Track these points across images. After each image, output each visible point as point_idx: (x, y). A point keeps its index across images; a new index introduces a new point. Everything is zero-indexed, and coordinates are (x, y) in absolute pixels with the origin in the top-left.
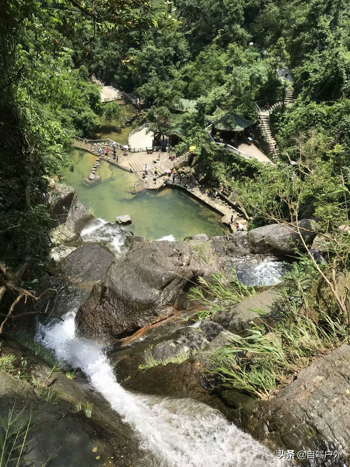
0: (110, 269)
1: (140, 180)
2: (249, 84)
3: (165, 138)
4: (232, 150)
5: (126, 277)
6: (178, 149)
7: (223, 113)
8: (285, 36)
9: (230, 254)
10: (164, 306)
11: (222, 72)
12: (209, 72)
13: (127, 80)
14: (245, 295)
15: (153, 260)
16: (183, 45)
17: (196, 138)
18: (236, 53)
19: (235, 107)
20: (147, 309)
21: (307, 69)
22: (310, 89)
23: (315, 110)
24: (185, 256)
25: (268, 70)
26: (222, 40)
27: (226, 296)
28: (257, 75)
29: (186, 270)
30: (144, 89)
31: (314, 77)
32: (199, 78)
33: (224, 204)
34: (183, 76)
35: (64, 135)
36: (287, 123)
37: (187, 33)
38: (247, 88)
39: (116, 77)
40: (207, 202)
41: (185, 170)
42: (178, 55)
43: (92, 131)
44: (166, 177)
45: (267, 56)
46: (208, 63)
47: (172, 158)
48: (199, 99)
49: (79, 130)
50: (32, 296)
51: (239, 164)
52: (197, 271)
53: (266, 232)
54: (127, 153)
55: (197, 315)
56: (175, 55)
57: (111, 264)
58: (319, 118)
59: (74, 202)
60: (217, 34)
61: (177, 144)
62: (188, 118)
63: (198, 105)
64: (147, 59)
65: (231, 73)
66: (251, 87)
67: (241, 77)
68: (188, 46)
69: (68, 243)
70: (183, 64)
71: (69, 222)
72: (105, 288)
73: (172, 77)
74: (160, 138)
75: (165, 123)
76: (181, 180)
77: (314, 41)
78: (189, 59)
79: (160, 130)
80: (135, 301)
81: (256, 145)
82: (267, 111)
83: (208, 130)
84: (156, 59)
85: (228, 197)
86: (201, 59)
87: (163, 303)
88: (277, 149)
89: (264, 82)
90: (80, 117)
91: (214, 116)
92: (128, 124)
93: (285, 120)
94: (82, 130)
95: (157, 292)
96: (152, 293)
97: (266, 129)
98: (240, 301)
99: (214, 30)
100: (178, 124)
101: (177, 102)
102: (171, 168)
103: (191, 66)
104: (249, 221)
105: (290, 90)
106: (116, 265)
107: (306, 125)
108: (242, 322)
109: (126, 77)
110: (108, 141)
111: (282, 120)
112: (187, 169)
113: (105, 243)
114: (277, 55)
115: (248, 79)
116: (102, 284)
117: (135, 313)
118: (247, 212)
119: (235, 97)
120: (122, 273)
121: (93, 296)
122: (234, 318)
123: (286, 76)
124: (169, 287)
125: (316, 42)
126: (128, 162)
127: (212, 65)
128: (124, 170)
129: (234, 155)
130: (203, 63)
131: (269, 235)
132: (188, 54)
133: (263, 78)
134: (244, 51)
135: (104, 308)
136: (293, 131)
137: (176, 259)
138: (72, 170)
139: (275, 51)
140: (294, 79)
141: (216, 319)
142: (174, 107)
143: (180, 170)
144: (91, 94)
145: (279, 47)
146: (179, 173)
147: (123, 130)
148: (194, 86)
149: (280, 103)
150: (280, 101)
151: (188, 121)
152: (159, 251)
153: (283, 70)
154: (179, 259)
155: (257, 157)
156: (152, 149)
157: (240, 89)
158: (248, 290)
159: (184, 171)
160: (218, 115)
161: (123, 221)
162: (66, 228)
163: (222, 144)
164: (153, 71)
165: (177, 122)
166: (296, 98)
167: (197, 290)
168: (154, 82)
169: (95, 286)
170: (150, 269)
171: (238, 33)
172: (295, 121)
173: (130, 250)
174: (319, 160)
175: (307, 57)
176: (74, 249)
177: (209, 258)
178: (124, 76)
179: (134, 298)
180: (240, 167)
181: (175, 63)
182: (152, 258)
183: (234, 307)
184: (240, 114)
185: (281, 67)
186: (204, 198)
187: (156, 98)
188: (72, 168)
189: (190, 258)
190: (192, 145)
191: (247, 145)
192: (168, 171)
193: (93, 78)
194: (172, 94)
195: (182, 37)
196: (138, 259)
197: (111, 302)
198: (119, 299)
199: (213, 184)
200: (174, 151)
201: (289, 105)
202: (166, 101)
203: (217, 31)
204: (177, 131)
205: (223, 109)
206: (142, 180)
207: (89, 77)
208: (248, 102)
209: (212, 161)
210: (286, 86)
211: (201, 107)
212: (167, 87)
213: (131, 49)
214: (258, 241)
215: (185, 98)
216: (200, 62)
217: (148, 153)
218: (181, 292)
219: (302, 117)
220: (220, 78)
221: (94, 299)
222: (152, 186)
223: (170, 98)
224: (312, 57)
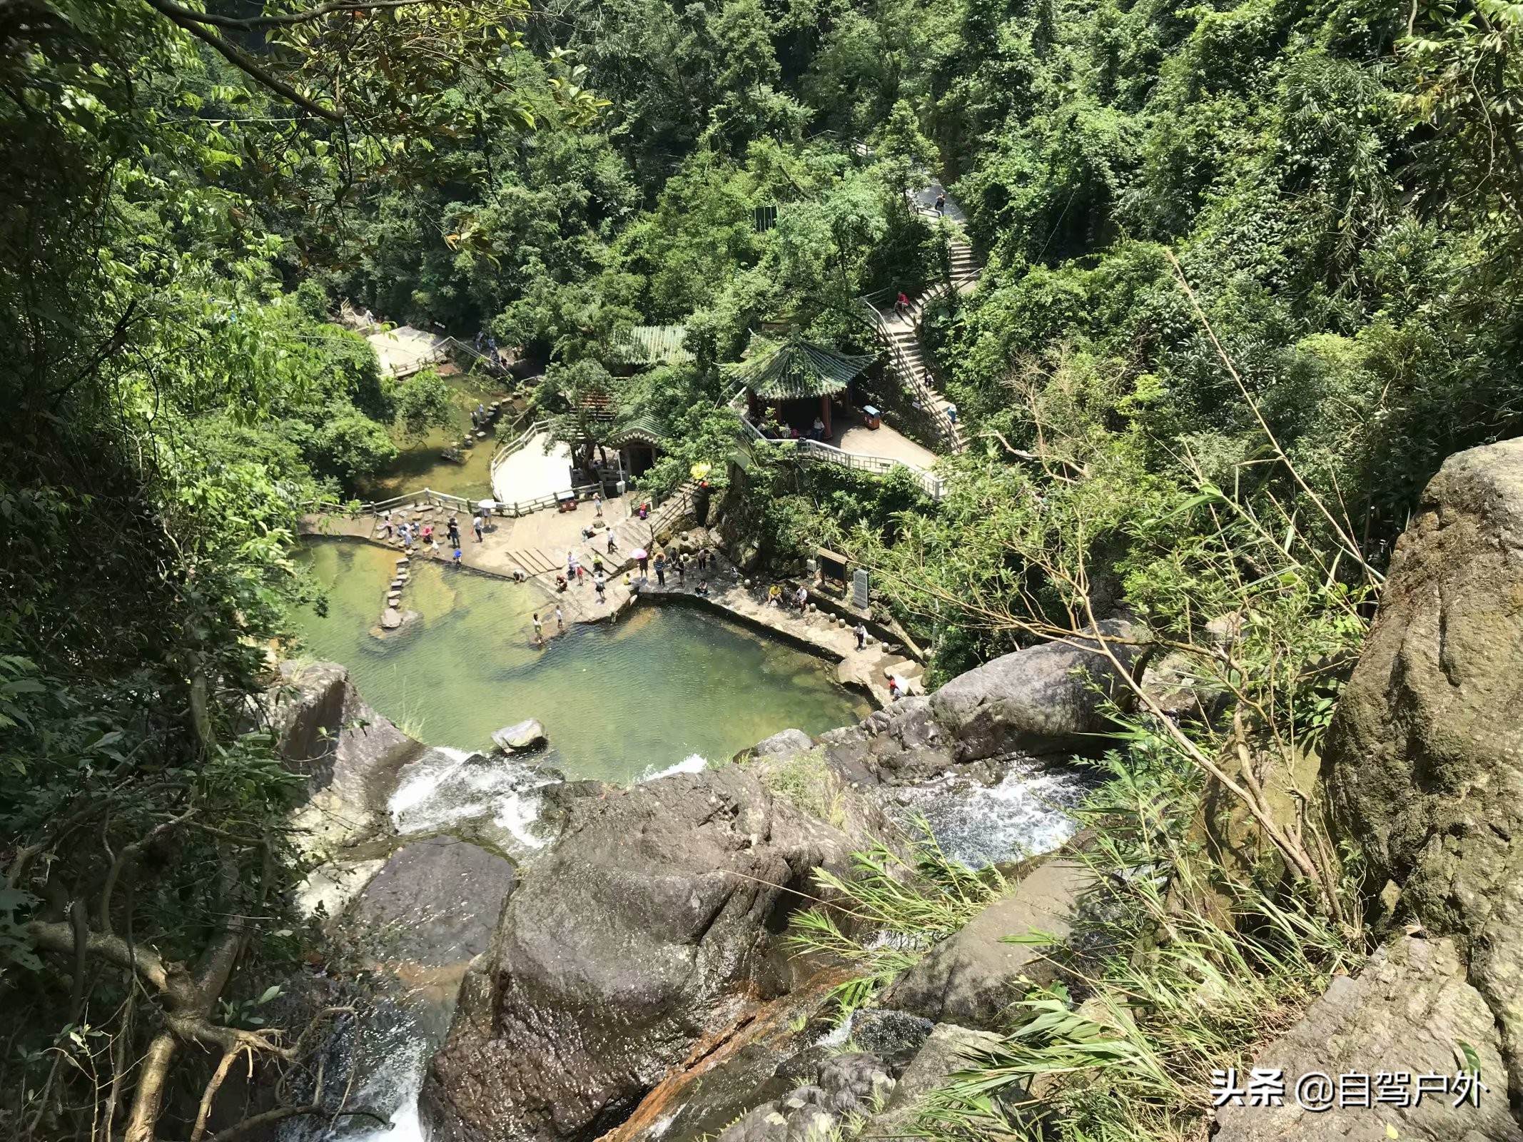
0: (510, 909)
1: (551, 599)
2: (833, 248)
3: (608, 456)
4: (822, 454)
5: (570, 924)
6: (656, 481)
7: (774, 348)
8: (910, 96)
9: (892, 780)
10: (713, 995)
11: (746, 226)
12: (707, 234)
13: (455, 298)
14: (976, 897)
15: (647, 849)
16: (610, 169)
17: (706, 437)
18: (775, 164)
19: (806, 324)
20: (659, 1019)
21: (997, 175)
22: (1019, 231)
23: (1048, 288)
24: (750, 811)
25: (881, 199)
26: (728, 135)
27: (913, 914)
28: (852, 218)
29: (764, 860)
30: (514, 317)
31: (1022, 197)
32: (679, 255)
33: (835, 625)
34: (629, 259)
35: (280, 503)
36: (973, 343)
37: (615, 131)
38: (830, 263)
39: (419, 296)
40: (778, 627)
41: (691, 539)
42: (600, 200)
43: (368, 474)
44: (635, 574)
45: (870, 160)
46: (697, 207)
47: (641, 513)
48: (690, 319)
49: (327, 479)
50: (269, 1046)
51: (855, 490)
52: (801, 853)
53: (989, 685)
54: (495, 522)
55: (831, 1003)
56: (591, 200)
57: (511, 892)
58: (1067, 309)
59: (349, 710)
60: (706, 121)
61: (651, 466)
62: (669, 382)
63: (691, 336)
64: (505, 228)
65: (774, 226)
66: (842, 257)
67: (805, 232)
68: (626, 168)
69: (350, 850)
70: (620, 222)
71: (343, 778)
72: (505, 976)
73: (594, 268)
74: (591, 456)
75: (599, 408)
76: (682, 573)
77: (999, 95)
78: (638, 205)
79: (587, 432)
80: (616, 1001)
81: (893, 425)
82: (907, 319)
83: (737, 408)
84: (534, 222)
85: (841, 599)
86: (675, 199)
87: (708, 987)
88: (960, 426)
89: (878, 236)
90: (322, 438)
91: (749, 362)
92: (481, 434)
93: (965, 335)
94: (335, 479)
95: (683, 955)
96: (667, 962)
97: (913, 370)
98: (964, 920)
99: (696, 111)
100: (642, 406)
101: (625, 338)
102: (645, 543)
103: (649, 225)
104: (923, 661)
105: (960, 244)
106: (528, 890)
107: (1031, 338)
108: (987, 991)
109: (449, 291)
110: (427, 497)
111: (958, 337)
112: (695, 537)
113: (476, 824)
114: (897, 152)
115: (829, 234)
116: (490, 965)
117: (623, 1043)
118: (910, 634)
119: (799, 294)
120: (552, 913)
121: (468, 1014)
122: (957, 981)
123: (940, 205)
124: (718, 927)
125: (1007, 99)
126: (502, 550)
127: (711, 211)
128: (493, 576)
129: (833, 468)
130: (683, 210)
131: (1001, 693)
132: (632, 192)
133: (873, 223)
134: (797, 154)
135: (511, 1046)
136: (997, 361)
137: (723, 828)
138: (322, 610)
139: (891, 140)
140: (968, 211)
141: (900, 997)
142: (618, 356)
143: (675, 543)
144: (347, 361)
145: (900, 128)
146: (674, 555)
147: (468, 453)
148: (668, 282)
149: (938, 288)
150: (937, 281)
151: (669, 392)
152: (662, 814)
153: (927, 190)
154: (732, 827)
155: (905, 462)
156: (572, 494)
157: (809, 267)
158: (982, 879)
159: (686, 543)
160: (760, 358)
161: (518, 743)
162: (336, 801)
163: (789, 443)
164: (533, 259)
165: (638, 399)
166: (984, 264)
167: (813, 919)
168: (540, 290)
169: (466, 978)
170: (644, 879)
171: (770, 109)
172: (997, 331)
173: (563, 832)
174: (1098, 431)
175: (989, 144)
176: (378, 864)
177: (828, 805)
178: (444, 290)
179: (608, 991)
180: (859, 501)
181: (595, 225)
182: (643, 841)
183: (949, 946)
184: (825, 342)
185: (919, 184)
186: (769, 615)
187: (557, 338)
188: (322, 606)
189: (769, 814)
190: (697, 459)
191: (866, 431)
192: (639, 553)
193: (346, 310)
194: (604, 318)
195: (602, 146)
196: (599, 855)
197: (534, 1020)
198: (558, 1005)
199: (785, 567)
200: (644, 488)
201: (968, 289)
202: (591, 344)
203: (704, 112)
204: (644, 427)
205: (769, 337)
206: (559, 596)
207: (331, 311)
208: (840, 302)
209: (768, 498)
210: (946, 235)
211: (701, 343)
212: (585, 301)
213: (452, 205)
214: (970, 718)
215: (648, 323)
216: (673, 210)
217: (562, 511)
218: (762, 934)
219: (1017, 317)
220: (742, 246)
221: (473, 1022)
222: (594, 611)
223: (600, 332)
224: (1001, 139)
